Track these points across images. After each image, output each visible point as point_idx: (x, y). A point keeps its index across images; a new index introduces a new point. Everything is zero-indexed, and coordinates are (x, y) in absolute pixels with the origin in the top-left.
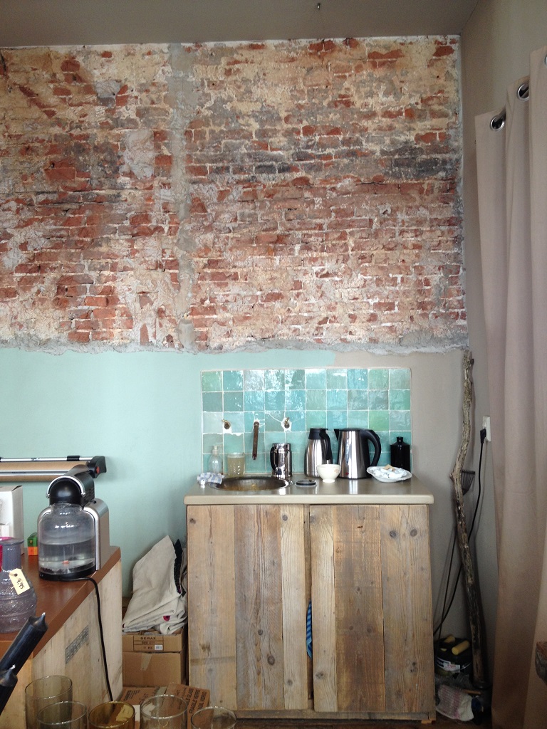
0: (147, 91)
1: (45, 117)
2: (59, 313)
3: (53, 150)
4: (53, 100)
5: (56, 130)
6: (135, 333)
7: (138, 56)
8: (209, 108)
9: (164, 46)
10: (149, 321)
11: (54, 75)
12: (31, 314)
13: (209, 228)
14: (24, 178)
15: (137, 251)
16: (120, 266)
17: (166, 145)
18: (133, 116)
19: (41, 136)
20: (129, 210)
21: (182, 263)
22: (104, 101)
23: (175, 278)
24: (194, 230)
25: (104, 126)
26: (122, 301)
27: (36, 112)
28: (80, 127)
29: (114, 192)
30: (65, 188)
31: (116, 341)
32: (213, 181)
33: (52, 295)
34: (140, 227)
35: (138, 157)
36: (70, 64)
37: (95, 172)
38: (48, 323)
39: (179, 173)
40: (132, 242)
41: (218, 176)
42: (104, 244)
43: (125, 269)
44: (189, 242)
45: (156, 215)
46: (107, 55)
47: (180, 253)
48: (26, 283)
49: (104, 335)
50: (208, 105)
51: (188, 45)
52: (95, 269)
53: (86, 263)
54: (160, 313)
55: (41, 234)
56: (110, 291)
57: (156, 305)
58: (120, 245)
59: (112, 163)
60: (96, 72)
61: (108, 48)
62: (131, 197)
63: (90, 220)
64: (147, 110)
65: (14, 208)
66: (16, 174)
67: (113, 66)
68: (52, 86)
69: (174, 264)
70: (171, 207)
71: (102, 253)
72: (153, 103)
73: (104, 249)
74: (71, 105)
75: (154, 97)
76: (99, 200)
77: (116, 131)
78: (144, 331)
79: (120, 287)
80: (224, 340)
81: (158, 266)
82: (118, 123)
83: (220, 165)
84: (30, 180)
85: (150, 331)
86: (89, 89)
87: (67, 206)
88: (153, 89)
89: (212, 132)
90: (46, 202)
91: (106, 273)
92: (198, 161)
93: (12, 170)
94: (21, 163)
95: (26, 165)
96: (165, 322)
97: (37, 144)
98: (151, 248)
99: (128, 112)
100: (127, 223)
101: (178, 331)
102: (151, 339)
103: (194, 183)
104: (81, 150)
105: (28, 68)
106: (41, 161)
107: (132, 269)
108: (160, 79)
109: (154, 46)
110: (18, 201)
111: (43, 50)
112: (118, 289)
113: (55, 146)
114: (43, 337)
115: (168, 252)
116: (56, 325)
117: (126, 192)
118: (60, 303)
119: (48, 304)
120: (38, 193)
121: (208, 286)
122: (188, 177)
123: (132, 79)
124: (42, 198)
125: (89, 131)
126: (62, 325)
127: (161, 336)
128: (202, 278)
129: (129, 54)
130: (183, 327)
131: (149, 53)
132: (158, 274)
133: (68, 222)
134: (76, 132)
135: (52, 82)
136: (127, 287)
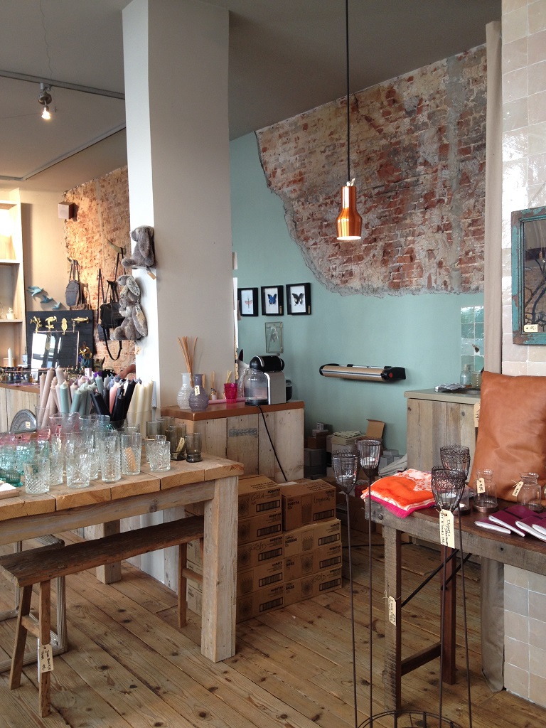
0: (434, 98)
1: (378, 134)
2: (384, 269)
3: (381, 157)
4: (382, 121)
5: (384, 142)
6: (424, 281)
7: (429, 74)
8: (473, 101)
9: (444, 61)
10: (433, 271)
11: (382, 103)
12: (370, 271)
13: (471, 195)
14: (367, 179)
15: (427, 220)
16: (417, 233)
17: (445, 136)
18: (426, 120)
19: (376, 148)
20: (423, 190)
21: (454, 225)
22: (409, 114)
23: (449, 237)
24: (463, 198)
25: (410, 132)
26: (418, 258)
27: (373, 132)
28: (395, 136)
29: (415, 179)
30: (388, 181)
31: (414, 287)
32: (475, 158)
33: (380, 257)
34: (430, 202)
35: (428, 150)
36: (391, 92)
37: (404, 166)
38: (377, 277)
39: (453, 156)
40: (424, 213)
41: (478, 153)
42: (408, 218)
43: (420, 234)
44: (459, 207)
45: (439, 191)
46: (411, 79)
47: (452, 217)
48: (367, 250)
49: (407, 283)
50: (472, 98)
51: (459, 55)
52: (403, 237)
53: (398, 233)
54: (440, 264)
55: (375, 216)
56: (411, 251)
57: (438, 258)
58: (417, 217)
59: (413, 158)
60: (405, 94)
61: (411, 74)
62: (425, 177)
63: (402, 201)
64: (434, 113)
65: (363, 201)
66: (363, 177)
67: (414, 86)
68: (381, 111)
69: (448, 227)
70: (448, 184)
71: (407, 225)
72: (437, 107)
73: (408, 221)
74: (391, 122)
75: (438, 102)
76: (407, 186)
77: (416, 134)
78: (429, 278)
79: (417, 247)
80: (480, 282)
81: (439, 229)
82: (417, 128)
83: (480, 143)
84: (370, 180)
85: (433, 278)
86: (401, 108)
87: (389, 194)
88: (437, 96)
89: (475, 118)
90: (378, 193)
91: (410, 238)
92: (466, 143)
93: (362, 175)
94: (365, 169)
95: (368, 170)
96: (443, 271)
97: (373, 155)
98: (435, 216)
99: (422, 118)
100: (422, 200)
101: (451, 277)
102: (433, 284)
103: (463, 161)
104: (396, 152)
105: (368, 102)
106: (375, 166)
107: (424, 234)
108: (442, 87)
109: (438, 63)
110: (365, 195)
111: (376, 86)
112: (415, 250)
113: (383, 153)
114: (375, 286)
115: (445, 217)
116: (381, 278)
117: (422, 177)
118: (385, 262)
119: (378, 263)
120: (374, 188)
121: (471, 240)
122: (459, 157)
123: (425, 92)
124: (376, 190)
125: (401, 138)
126: (385, 277)
127: (440, 282)
128: (466, 235)
129: (423, 74)
130: (454, 274)
131: (435, 70)
132: (439, 236)
133: (390, 205)
134: (394, 141)
135: (381, 108)
136: (420, 246)
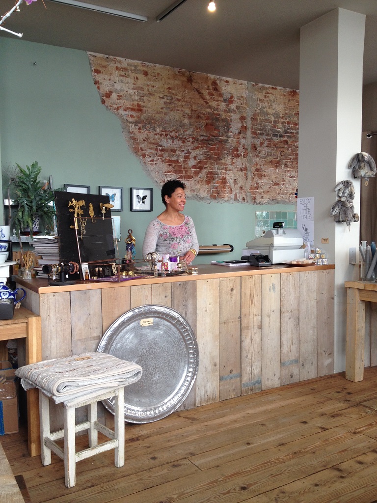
0: (240, 99)
1: (205, 104)
2: (207, 186)
3: (208, 119)
4: (208, 97)
5: (209, 110)
6: (233, 196)
7: (238, 84)
8: (259, 110)
9: (246, 82)
10: (237, 191)
11: (209, 87)
12: (198, 186)
13: (257, 156)
14: (197, 129)
15: (234, 163)
16: (228, 169)
17: (245, 122)
18: (235, 109)
19: (204, 112)
20: (231, 146)
21: (248, 169)
22: (225, 101)
23: (246, 175)
24: (253, 156)
25: (225, 111)
26: (228, 183)
27: (202, 102)
28: (217, 110)
29: (226, 138)
30: (210, 135)
31: (226, 199)
32: (259, 138)
33: (205, 179)
34: (235, 154)
35: (235, 126)
36: (214, 83)
37: (222, 129)
38: (204, 191)
39: (249, 133)
40: (232, 159)
41: (261, 136)
42: (223, 159)
43: (230, 170)
44: (251, 161)
45: (241, 149)
46: (227, 82)
47: (248, 165)
48: (197, 173)
49: (222, 196)
50: (259, 108)
51: (253, 83)
52: (220, 169)
53: (216, 166)
54: (241, 188)
55: (201, 153)
56: (224, 178)
57: (240, 185)
58: (228, 160)
59: (227, 127)
60: (223, 88)
61: (228, 79)
62: (232, 141)
63: (218, 149)
64: (239, 107)
65: (191, 141)
67: (229, 87)
68: (207, 91)
69: (246, 169)
70: (246, 147)
71: (222, 163)
72: (242, 104)
73: (223, 161)
74: (214, 100)
75: (242, 102)
76: (221, 142)
77: (229, 114)
78: (236, 195)
79: (228, 177)
80: (261, 200)
81: (241, 170)
82: (230, 111)
83: (262, 132)
84: (199, 130)
85: (238, 195)
86: (221, 95)
87: (210, 142)
88: (242, 99)
89: (260, 119)
90: (203, 140)
91: (223, 171)
92: (255, 130)
93: (193, 125)
94: (197, 122)
95: (198, 123)
96: (242, 192)
97: (202, 115)
98: (239, 162)
99: (233, 107)
100: (230, 151)
101: (246, 196)
102: (238, 199)
103: (253, 138)
104: (217, 120)
105: (199, 81)
106: (203, 122)
107: (232, 170)
108: (244, 95)
109: (243, 82)
110: (193, 138)
111: (205, 75)
112: (227, 178)
113: (208, 117)
114: (202, 196)
115: (244, 165)
116: (206, 191)
117: (230, 139)
118: (208, 183)
119: (204, 182)
120: (201, 136)
121: (256, 178)
122: (251, 135)
123: (235, 93)
124: (202, 138)
125: (220, 112)
126: (208, 191)
127: (241, 198)
128: (255, 176)
129: (235, 83)
130: (248, 194)
131: (241, 84)
132: (240, 173)
133: (211, 149)
134: (215, 112)
135: (208, 89)
136: (230, 177)
